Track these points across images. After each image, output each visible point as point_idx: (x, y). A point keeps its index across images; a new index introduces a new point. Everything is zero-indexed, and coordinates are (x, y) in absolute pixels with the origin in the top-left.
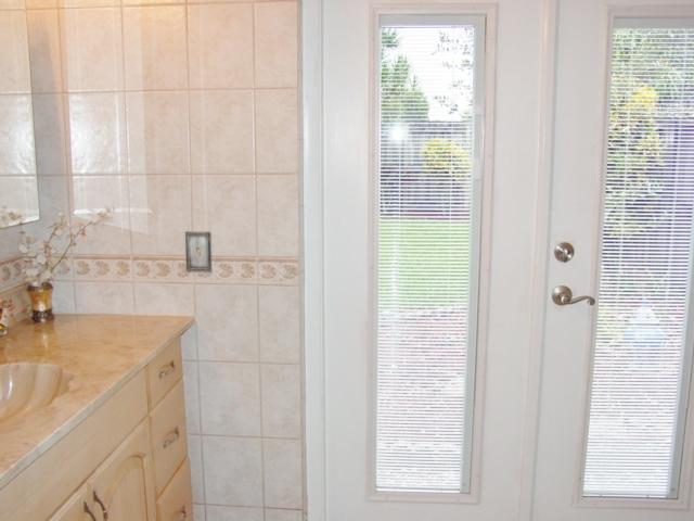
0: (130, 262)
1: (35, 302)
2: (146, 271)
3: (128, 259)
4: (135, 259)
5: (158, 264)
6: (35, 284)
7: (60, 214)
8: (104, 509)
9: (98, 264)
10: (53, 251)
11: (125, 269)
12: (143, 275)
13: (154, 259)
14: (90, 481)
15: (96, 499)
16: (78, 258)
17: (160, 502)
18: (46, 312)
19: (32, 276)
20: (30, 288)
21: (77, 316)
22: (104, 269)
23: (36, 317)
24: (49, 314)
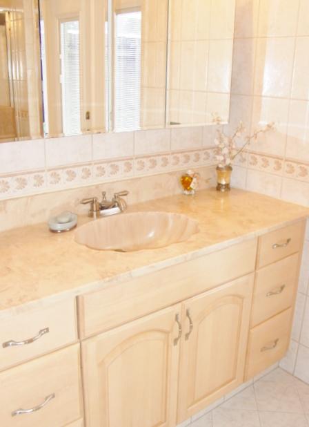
0: (282, 162)
1: (219, 177)
2: (291, 171)
3: (282, 159)
4: (286, 160)
5: (301, 167)
6: (220, 166)
7: (241, 122)
8: (191, 323)
9: (263, 160)
10: (234, 147)
11: (279, 167)
12: (291, 173)
13: (298, 163)
14: (187, 303)
15: (188, 314)
16: (252, 153)
17: (252, 331)
18: (225, 185)
19: (219, 160)
20: (218, 168)
21: (246, 192)
22: (266, 164)
23: (219, 187)
24: (227, 187)
